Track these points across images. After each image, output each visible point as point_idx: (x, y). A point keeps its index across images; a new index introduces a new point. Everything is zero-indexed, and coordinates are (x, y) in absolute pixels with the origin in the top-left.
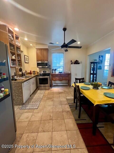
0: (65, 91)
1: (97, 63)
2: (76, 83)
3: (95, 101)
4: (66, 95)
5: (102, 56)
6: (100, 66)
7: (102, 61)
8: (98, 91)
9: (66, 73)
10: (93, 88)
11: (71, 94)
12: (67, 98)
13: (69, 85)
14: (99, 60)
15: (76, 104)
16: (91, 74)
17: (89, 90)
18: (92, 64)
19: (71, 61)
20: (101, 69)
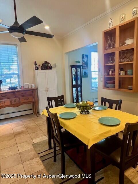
0: (27, 128)
1: (79, 66)
2: (50, 108)
3: (89, 139)
4: (31, 135)
5: (87, 56)
6: (85, 73)
7: (87, 64)
8: (89, 118)
9: (26, 87)
10: (81, 113)
11: (41, 132)
12: (35, 142)
13: (35, 114)
14: (83, 62)
15: (53, 150)
16: (73, 86)
17: (76, 118)
18: (73, 69)
19: (36, 63)
20: (87, 77)
